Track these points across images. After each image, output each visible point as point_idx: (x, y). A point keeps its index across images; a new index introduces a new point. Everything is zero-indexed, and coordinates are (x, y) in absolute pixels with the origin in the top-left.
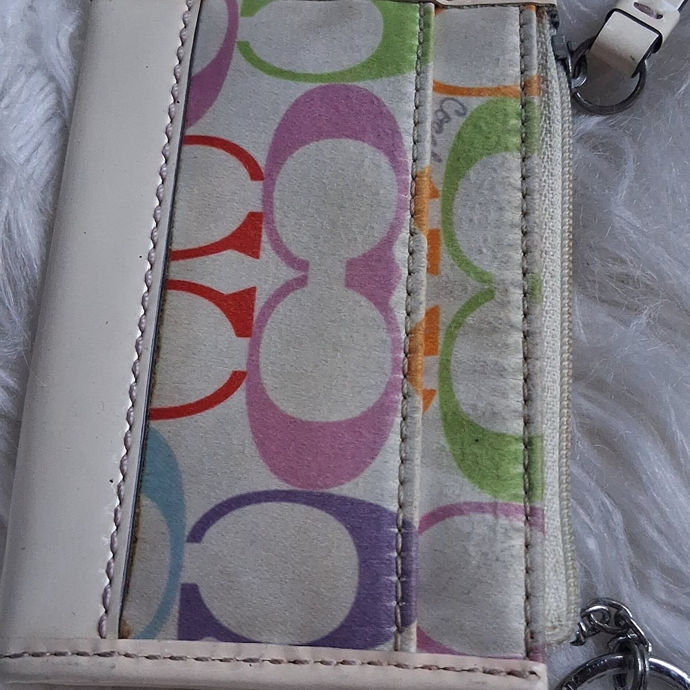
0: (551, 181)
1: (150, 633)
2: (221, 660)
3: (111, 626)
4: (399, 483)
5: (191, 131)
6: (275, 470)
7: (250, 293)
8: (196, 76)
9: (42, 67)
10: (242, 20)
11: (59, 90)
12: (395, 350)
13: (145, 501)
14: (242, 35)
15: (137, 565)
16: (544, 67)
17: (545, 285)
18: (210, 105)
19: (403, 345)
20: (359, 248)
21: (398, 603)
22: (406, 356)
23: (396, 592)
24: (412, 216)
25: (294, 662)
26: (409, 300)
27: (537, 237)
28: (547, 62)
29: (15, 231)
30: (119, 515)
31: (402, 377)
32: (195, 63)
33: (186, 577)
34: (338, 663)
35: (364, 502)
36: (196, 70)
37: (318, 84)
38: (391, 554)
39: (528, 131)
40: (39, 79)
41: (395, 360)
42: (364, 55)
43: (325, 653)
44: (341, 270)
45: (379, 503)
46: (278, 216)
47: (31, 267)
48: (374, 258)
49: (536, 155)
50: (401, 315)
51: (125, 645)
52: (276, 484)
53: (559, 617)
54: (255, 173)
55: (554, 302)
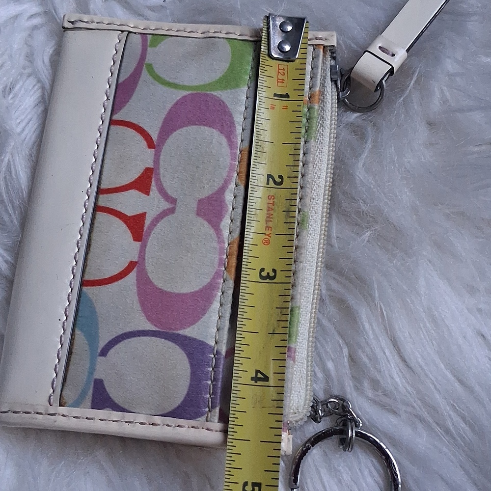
0: (321, 156)
1: (76, 404)
2: (113, 421)
3: (55, 399)
4: (216, 330)
5: (115, 117)
6: (149, 319)
7: (143, 216)
8: (121, 83)
9: (34, 74)
10: (149, 49)
11: (43, 88)
12: (221, 254)
13: (77, 332)
14: (149, 59)
15: (71, 367)
16: (323, 85)
17: (311, 218)
18: (128, 102)
19: (225, 251)
20: (206, 192)
21: (210, 396)
22: (227, 257)
23: (210, 390)
24: (238, 175)
25: (152, 424)
26: (231, 224)
27: (308, 190)
28: (325, 82)
29: (13, 172)
30: (63, 339)
31: (224, 269)
32: (121, 75)
33: (97, 375)
34: (175, 426)
35: (195, 340)
36: (121, 80)
37: (190, 92)
38: (209, 369)
39: (309, 125)
40: (32, 81)
41: (221, 259)
42: (218, 75)
43: (169, 420)
44: (195, 205)
45: (204, 340)
46: (162, 171)
47: (22, 193)
48: (214, 199)
49: (312, 140)
50: (226, 233)
51: (62, 410)
52: (149, 327)
53: (298, 407)
54: (151, 144)
55: (315, 228)
